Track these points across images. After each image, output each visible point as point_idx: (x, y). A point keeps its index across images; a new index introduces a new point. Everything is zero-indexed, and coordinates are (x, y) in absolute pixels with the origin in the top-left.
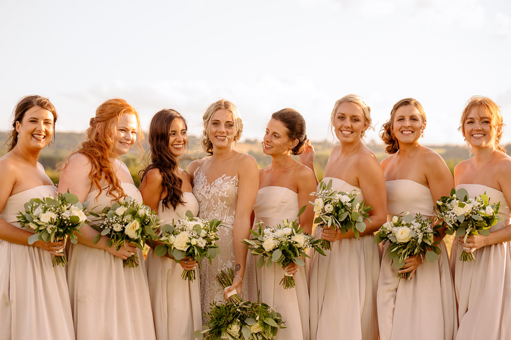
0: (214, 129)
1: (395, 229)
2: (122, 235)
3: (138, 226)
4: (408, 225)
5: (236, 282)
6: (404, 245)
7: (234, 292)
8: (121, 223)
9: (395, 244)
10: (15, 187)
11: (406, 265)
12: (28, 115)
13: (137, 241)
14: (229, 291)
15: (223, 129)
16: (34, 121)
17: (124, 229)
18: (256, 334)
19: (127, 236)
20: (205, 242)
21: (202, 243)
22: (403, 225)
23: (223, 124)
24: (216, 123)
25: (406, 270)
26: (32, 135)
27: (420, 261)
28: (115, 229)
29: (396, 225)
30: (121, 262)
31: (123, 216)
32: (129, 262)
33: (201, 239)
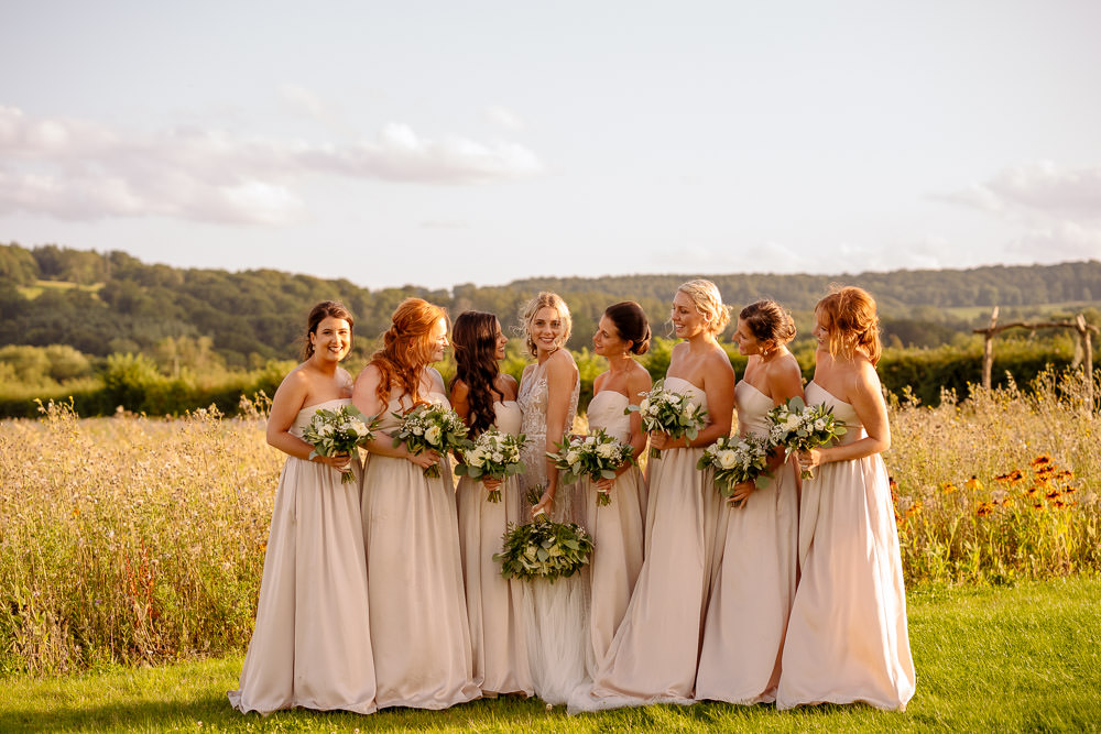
0: (538, 330)
1: (720, 454)
2: (422, 439)
3: (439, 433)
4: (735, 449)
5: (542, 501)
6: (731, 471)
7: (542, 511)
8: (421, 426)
9: (721, 471)
10: (306, 400)
11: (736, 493)
12: (322, 326)
13: (437, 447)
14: (536, 510)
15: (548, 329)
16: (329, 332)
17: (424, 432)
18: (558, 558)
19: (427, 441)
20: (501, 457)
21: (498, 458)
22: (729, 448)
23: (548, 324)
24: (541, 323)
25: (736, 499)
26: (329, 348)
27: (753, 489)
28: (415, 433)
29: (722, 449)
30: (421, 473)
31: (425, 419)
32: (431, 472)
33: (497, 454)
